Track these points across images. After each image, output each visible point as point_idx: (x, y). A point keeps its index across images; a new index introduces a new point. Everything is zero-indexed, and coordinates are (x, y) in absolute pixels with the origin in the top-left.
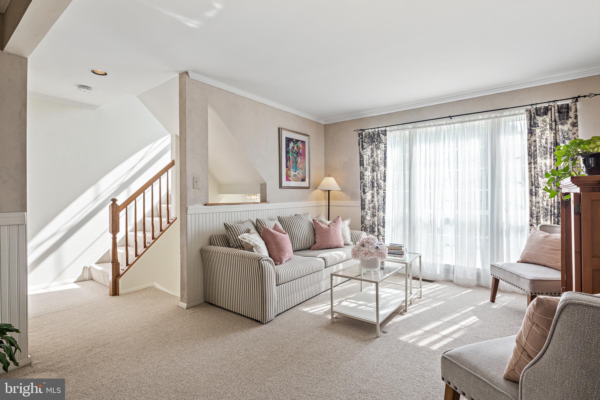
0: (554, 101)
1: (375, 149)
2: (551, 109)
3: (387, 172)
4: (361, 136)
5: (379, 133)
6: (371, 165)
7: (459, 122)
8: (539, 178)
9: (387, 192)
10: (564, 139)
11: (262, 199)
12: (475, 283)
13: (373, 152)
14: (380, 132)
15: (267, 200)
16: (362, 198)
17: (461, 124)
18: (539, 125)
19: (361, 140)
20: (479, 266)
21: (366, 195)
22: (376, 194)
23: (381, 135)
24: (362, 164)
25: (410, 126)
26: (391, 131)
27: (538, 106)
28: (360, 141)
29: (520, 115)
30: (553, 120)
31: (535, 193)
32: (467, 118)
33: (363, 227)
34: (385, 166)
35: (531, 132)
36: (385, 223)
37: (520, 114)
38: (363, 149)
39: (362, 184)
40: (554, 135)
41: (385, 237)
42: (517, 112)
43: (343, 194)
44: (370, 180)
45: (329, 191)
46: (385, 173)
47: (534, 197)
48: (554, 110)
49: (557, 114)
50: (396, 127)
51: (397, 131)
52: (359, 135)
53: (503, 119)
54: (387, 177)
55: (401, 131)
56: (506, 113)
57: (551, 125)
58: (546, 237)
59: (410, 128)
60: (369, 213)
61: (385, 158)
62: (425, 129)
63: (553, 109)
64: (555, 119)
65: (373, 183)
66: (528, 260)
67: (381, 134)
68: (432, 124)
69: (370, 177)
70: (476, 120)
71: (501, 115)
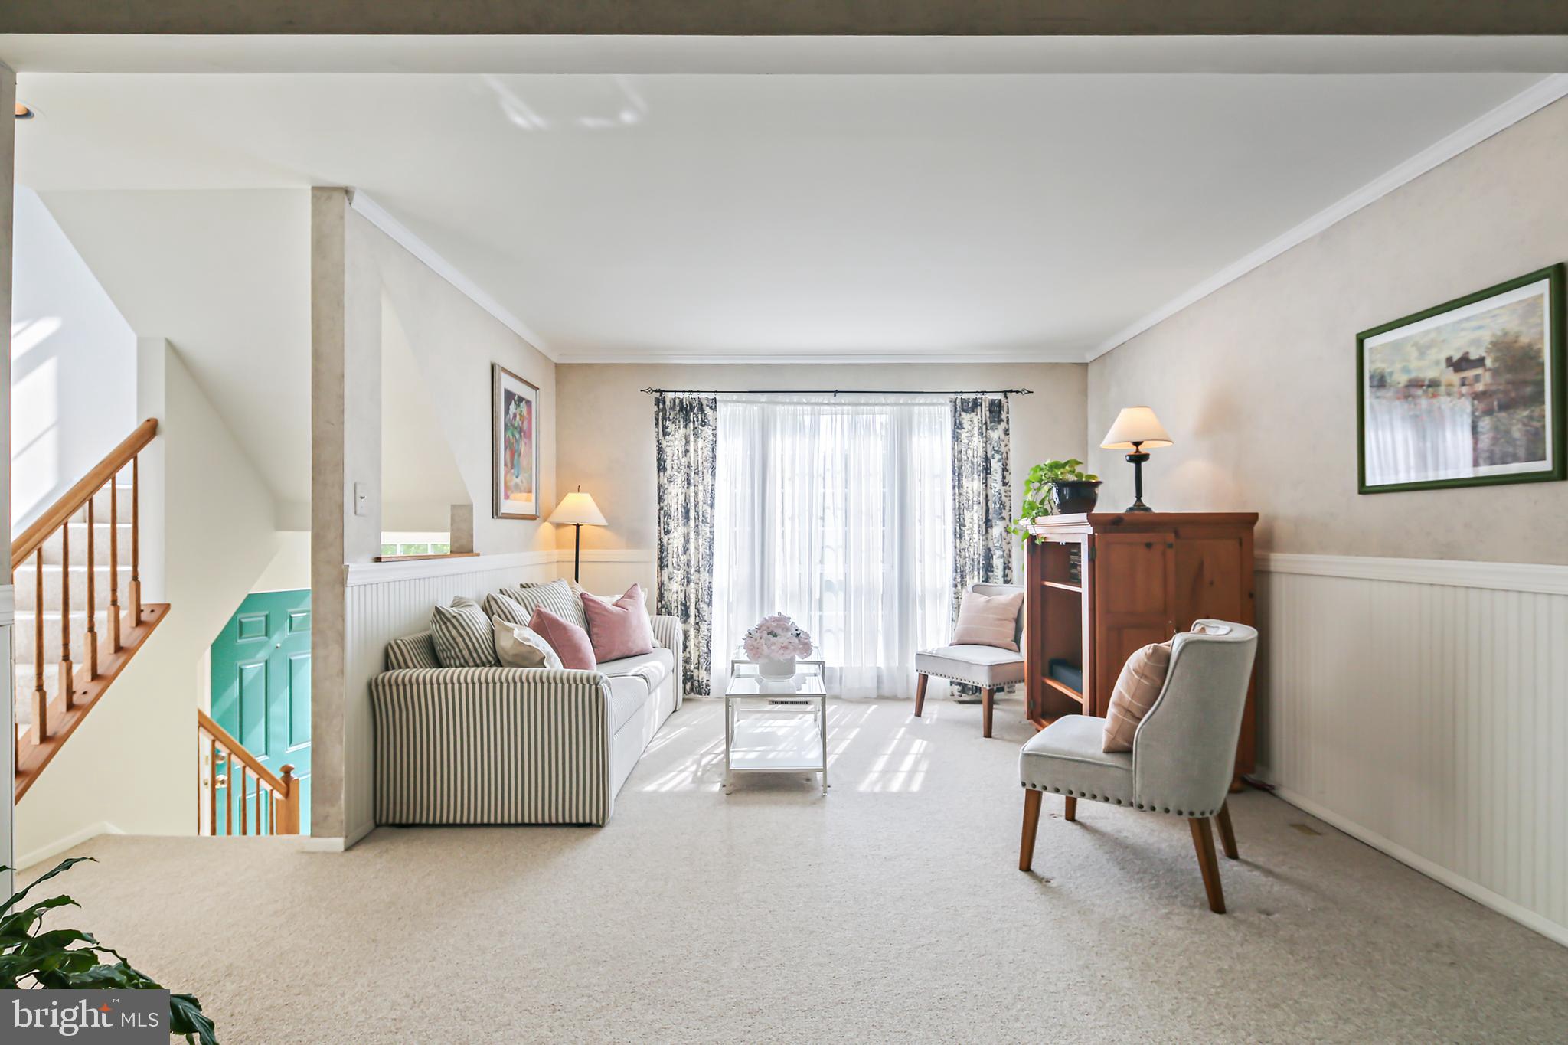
0: (983, 392)
1: (692, 438)
2: (981, 405)
3: (716, 488)
4: (661, 406)
5: (701, 404)
6: (684, 470)
7: (849, 404)
8: (965, 510)
9: (715, 529)
10: (993, 452)
11: (456, 545)
12: (874, 695)
13: (687, 442)
14: (705, 403)
15: (475, 550)
16: (662, 542)
17: (854, 408)
18: (965, 426)
19: (661, 414)
20: (881, 663)
21: (671, 535)
22: (692, 535)
23: (707, 410)
24: (661, 467)
25: (764, 397)
26: (725, 402)
27: (965, 396)
28: (658, 415)
29: (939, 406)
30: (984, 422)
31: (960, 535)
32: (863, 398)
33: (662, 607)
34: (713, 474)
35: (956, 437)
36: (713, 597)
37: (940, 404)
38: (665, 434)
39: (662, 512)
40: (984, 445)
41: (713, 626)
42: (935, 401)
43: (608, 534)
44: (680, 502)
45: (578, 526)
46: (712, 490)
47: (958, 540)
48: (985, 406)
49: (988, 412)
50: (735, 396)
51: (737, 404)
52: (658, 402)
53: (916, 408)
54: (716, 499)
55: (745, 405)
56: (920, 399)
57: (981, 428)
58: (988, 601)
59: (762, 402)
60: (678, 575)
61: (714, 457)
62: (791, 408)
63: (983, 404)
64: (986, 420)
65: (687, 512)
66: (967, 639)
67: (707, 405)
68: (804, 401)
69: (681, 498)
70: (876, 405)
71: (913, 402)
